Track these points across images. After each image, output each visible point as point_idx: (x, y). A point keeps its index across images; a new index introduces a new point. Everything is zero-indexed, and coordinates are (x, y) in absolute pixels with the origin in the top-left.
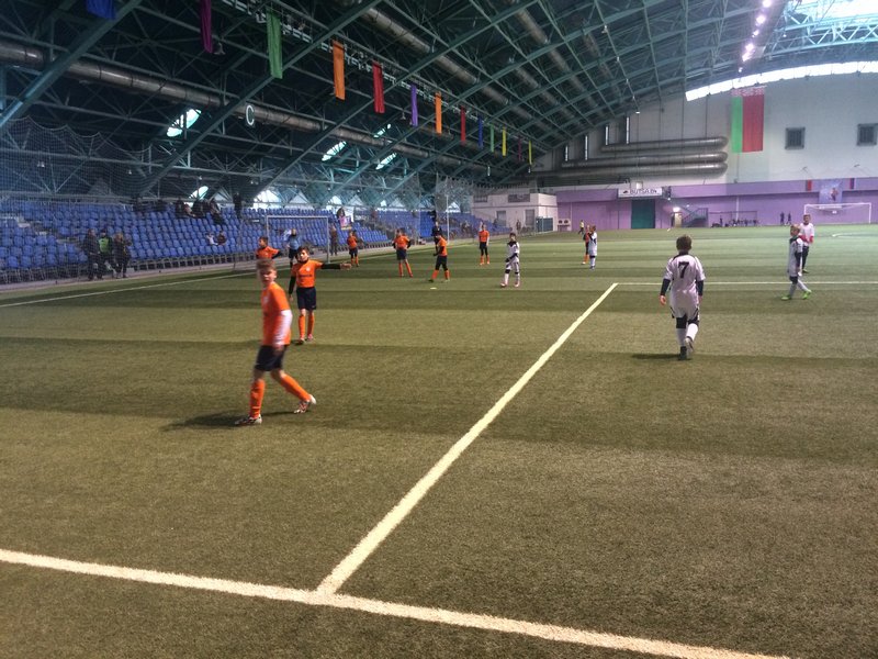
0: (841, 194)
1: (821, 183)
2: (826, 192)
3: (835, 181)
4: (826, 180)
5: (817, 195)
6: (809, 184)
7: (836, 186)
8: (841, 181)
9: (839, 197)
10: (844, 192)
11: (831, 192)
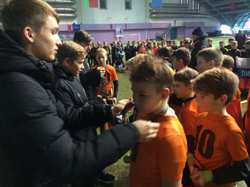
0: (123, 30)
2: (118, 30)
3: (121, 24)
4: (117, 24)
5: (114, 31)
7: (121, 27)
11: (120, 30)
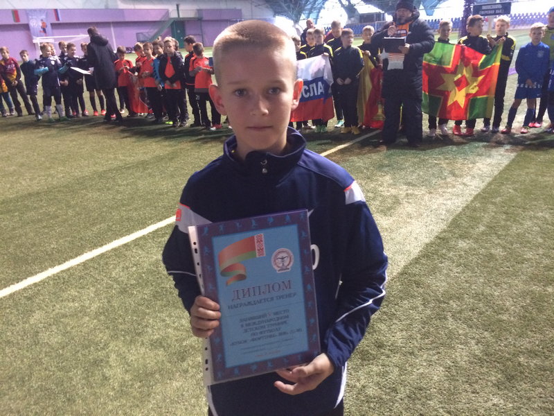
0: (49, 26)
1: (28, 12)
2: (35, 24)
3: (41, 11)
4: (31, 10)
5: (26, 27)
6: (15, 13)
7: (43, 17)
8: (46, 11)
9: (49, 29)
10: (52, 24)
11: (40, 24)
